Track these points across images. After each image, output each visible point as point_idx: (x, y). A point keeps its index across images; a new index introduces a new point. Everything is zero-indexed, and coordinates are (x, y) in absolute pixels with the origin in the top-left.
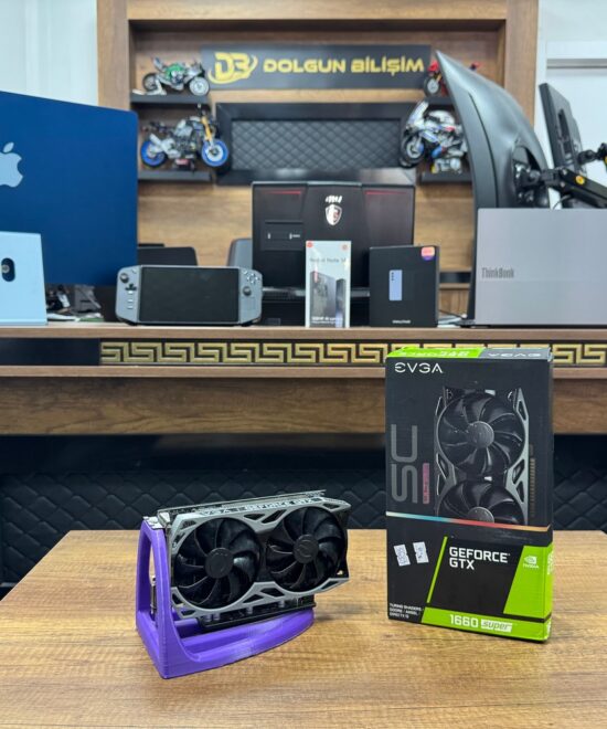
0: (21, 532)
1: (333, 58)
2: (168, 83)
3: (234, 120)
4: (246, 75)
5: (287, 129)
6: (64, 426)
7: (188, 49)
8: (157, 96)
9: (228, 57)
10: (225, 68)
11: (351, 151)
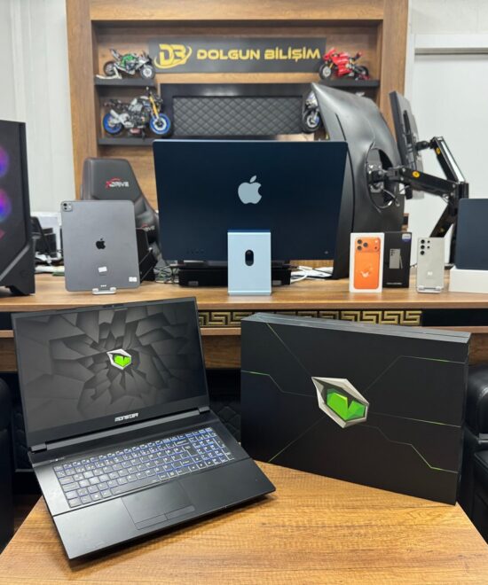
1: (250, 49)
3: (174, 97)
4: (183, 62)
5: (216, 104)
7: (138, 42)
8: (115, 80)
9: (170, 48)
10: (167, 57)
11: (265, 120)
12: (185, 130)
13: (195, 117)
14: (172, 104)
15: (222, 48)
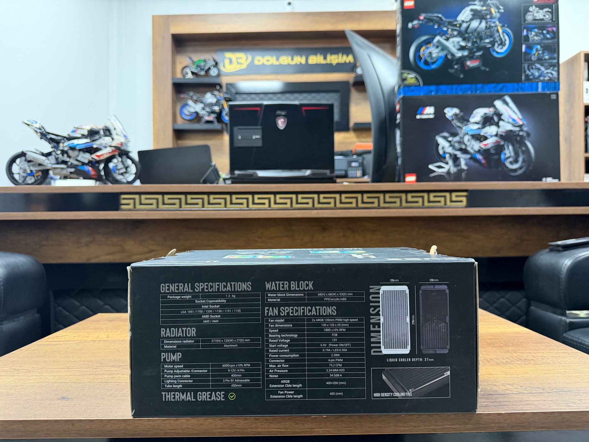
2: (195, 71)
3: (237, 93)
4: (244, 66)
5: (270, 99)
7: (209, 51)
8: (189, 79)
9: (233, 56)
10: (231, 62)
14: (235, 99)
15: (274, 55)
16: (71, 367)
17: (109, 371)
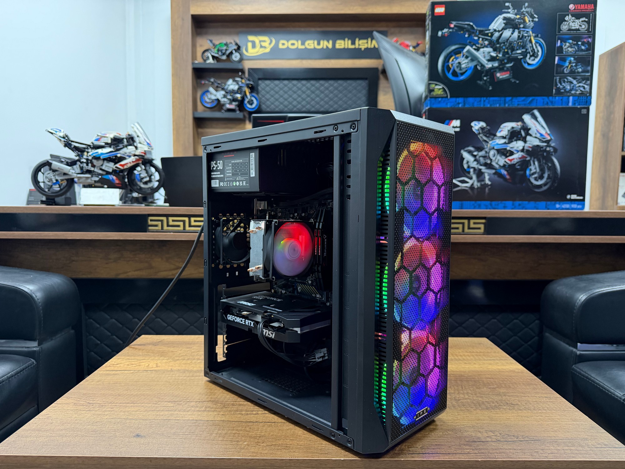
0: (99, 342)
1: (324, 40)
2: (216, 55)
3: (259, 79)
4: (268, 50)
5: (295, 85)
6: (126, 273)
7: (230, 34)
8: (209, 63)
9: (256, 39)
10: (254, 46)
11: (335, 99)
12: (268, 107)
13: (277, 96)
14: (258, 85)
15: (299, 39)
16: (135, 402)
17: (167, 407)
